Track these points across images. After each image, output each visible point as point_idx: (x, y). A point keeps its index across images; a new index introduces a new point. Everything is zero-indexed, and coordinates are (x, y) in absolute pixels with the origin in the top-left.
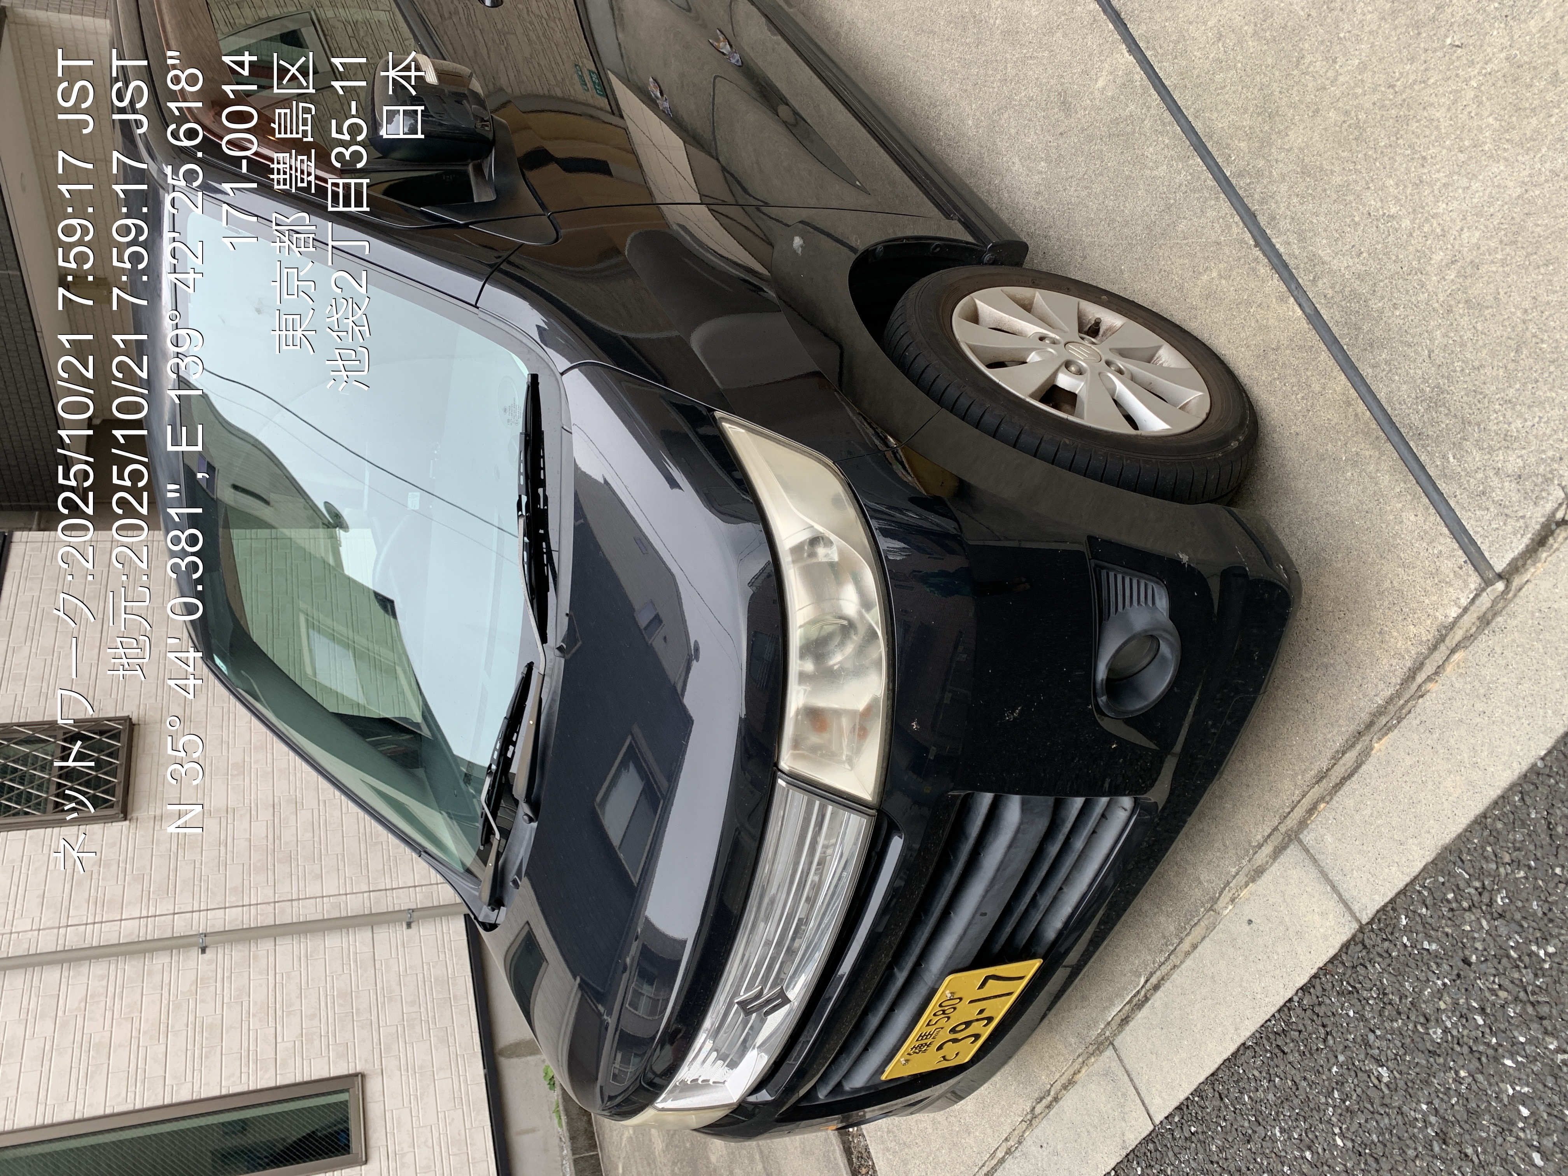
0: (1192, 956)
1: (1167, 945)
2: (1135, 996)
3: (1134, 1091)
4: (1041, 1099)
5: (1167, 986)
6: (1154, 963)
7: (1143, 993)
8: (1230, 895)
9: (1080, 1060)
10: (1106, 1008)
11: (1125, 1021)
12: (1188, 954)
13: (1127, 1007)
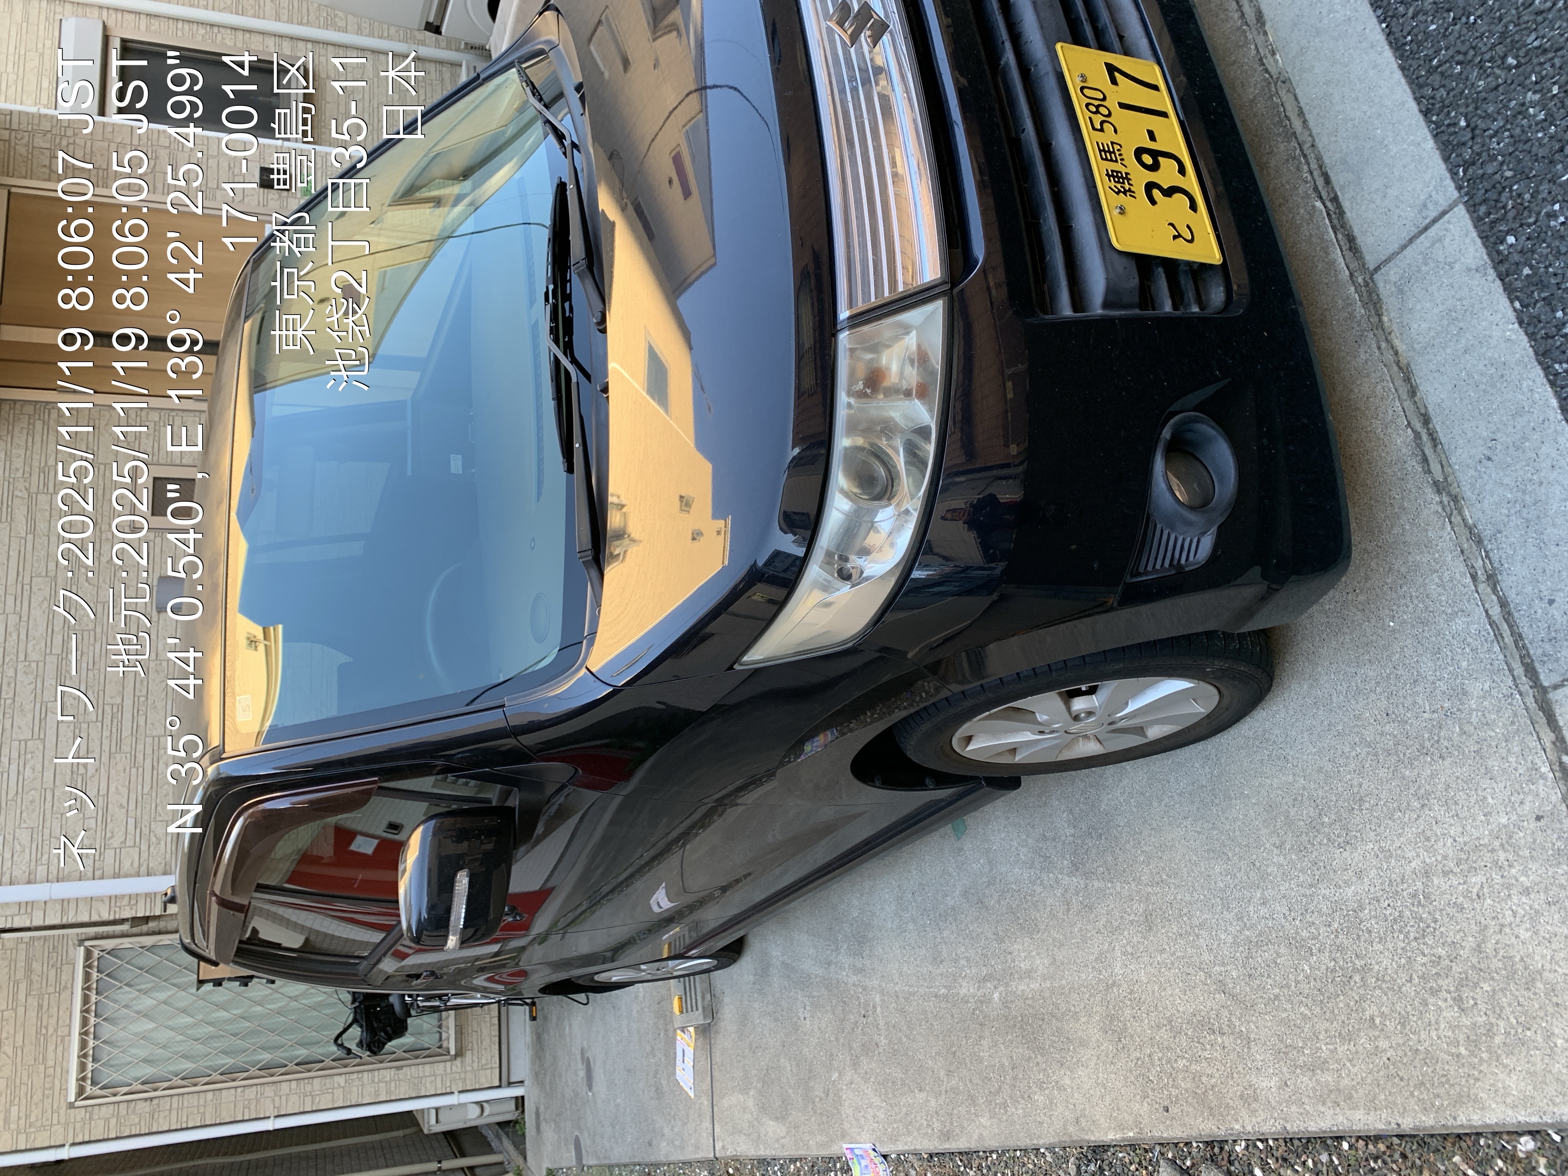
0: (1307, 117)
1: (1294, 158)
2: (1331, 222)
3: (1423, 236)
4: (1425, 460)
5: (1327, 160)
6: (1306, 182)
7: (1329, 204)
8: (1269, 56)
9: (1384, 345)
10: (1337, 281)
11: (1351, 239)
12: (1305, 122)
13: (1340, 236)
